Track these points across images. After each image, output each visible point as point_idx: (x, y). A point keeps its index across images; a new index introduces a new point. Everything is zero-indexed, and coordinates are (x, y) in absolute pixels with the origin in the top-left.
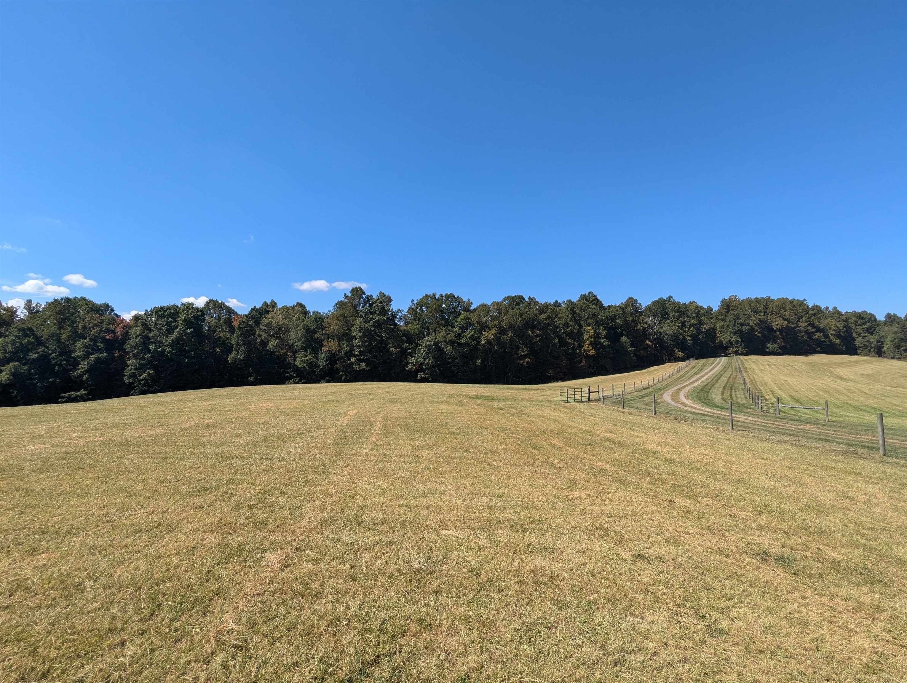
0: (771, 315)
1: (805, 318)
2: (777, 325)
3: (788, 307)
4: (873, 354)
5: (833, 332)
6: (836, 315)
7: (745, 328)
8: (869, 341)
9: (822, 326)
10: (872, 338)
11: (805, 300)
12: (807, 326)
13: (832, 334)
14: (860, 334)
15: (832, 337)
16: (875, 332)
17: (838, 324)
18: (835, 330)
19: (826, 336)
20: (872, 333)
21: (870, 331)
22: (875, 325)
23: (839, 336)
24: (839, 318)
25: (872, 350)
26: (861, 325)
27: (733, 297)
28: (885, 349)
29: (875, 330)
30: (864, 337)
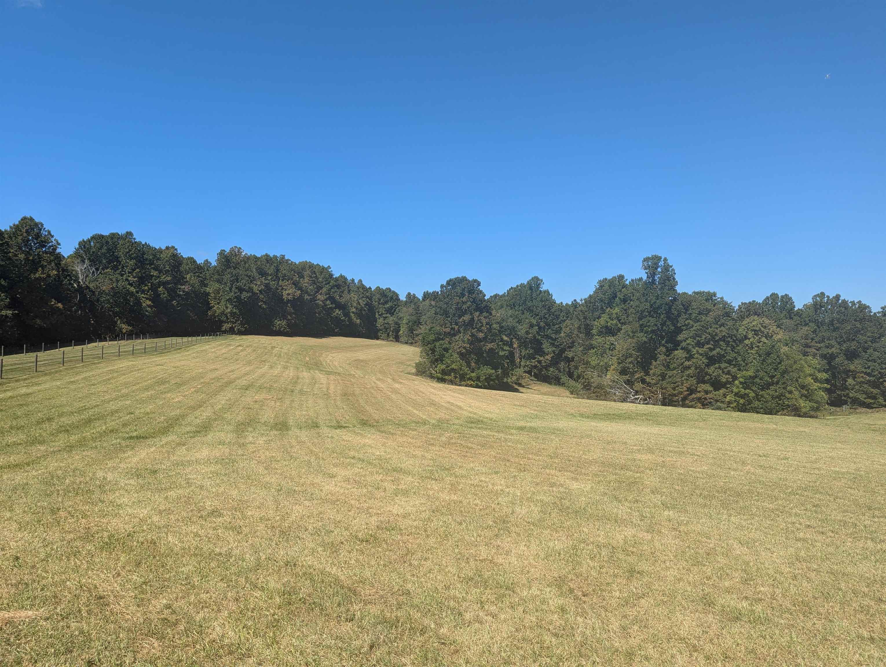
0: (283, 280)
1: (324, 290)
2: (288, 294)
3: (307, 273)
4: (391, 339)
5: (354, 310)
6: (361, 290)
7: (245, 295)
8: (388, 323)
9: (343, 301)
10: (391, 319)
11: (329, 267)
12: (326, 300)
13: (353, 313)
14: (382, 314)
15: (352, 315)
16: (395, 313)
17: (360, 301)
18: (357, 309)
19: (347, 315)
20: (392, 314)
21: (391, 311)
22: (395, 305)
23: (359, 315)
24: (363, 293)
25: (391, 333)
26: (383, 304)
27: (236, 250)
28: (401, 332)
29: (395, 310)
30: (385, 318)
